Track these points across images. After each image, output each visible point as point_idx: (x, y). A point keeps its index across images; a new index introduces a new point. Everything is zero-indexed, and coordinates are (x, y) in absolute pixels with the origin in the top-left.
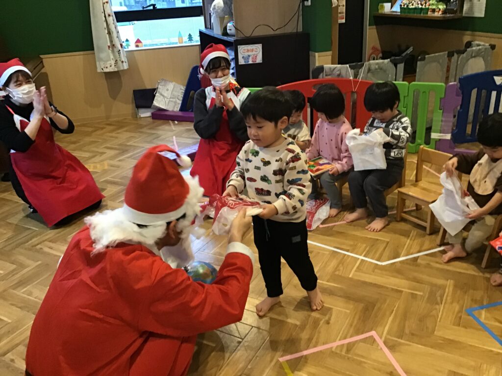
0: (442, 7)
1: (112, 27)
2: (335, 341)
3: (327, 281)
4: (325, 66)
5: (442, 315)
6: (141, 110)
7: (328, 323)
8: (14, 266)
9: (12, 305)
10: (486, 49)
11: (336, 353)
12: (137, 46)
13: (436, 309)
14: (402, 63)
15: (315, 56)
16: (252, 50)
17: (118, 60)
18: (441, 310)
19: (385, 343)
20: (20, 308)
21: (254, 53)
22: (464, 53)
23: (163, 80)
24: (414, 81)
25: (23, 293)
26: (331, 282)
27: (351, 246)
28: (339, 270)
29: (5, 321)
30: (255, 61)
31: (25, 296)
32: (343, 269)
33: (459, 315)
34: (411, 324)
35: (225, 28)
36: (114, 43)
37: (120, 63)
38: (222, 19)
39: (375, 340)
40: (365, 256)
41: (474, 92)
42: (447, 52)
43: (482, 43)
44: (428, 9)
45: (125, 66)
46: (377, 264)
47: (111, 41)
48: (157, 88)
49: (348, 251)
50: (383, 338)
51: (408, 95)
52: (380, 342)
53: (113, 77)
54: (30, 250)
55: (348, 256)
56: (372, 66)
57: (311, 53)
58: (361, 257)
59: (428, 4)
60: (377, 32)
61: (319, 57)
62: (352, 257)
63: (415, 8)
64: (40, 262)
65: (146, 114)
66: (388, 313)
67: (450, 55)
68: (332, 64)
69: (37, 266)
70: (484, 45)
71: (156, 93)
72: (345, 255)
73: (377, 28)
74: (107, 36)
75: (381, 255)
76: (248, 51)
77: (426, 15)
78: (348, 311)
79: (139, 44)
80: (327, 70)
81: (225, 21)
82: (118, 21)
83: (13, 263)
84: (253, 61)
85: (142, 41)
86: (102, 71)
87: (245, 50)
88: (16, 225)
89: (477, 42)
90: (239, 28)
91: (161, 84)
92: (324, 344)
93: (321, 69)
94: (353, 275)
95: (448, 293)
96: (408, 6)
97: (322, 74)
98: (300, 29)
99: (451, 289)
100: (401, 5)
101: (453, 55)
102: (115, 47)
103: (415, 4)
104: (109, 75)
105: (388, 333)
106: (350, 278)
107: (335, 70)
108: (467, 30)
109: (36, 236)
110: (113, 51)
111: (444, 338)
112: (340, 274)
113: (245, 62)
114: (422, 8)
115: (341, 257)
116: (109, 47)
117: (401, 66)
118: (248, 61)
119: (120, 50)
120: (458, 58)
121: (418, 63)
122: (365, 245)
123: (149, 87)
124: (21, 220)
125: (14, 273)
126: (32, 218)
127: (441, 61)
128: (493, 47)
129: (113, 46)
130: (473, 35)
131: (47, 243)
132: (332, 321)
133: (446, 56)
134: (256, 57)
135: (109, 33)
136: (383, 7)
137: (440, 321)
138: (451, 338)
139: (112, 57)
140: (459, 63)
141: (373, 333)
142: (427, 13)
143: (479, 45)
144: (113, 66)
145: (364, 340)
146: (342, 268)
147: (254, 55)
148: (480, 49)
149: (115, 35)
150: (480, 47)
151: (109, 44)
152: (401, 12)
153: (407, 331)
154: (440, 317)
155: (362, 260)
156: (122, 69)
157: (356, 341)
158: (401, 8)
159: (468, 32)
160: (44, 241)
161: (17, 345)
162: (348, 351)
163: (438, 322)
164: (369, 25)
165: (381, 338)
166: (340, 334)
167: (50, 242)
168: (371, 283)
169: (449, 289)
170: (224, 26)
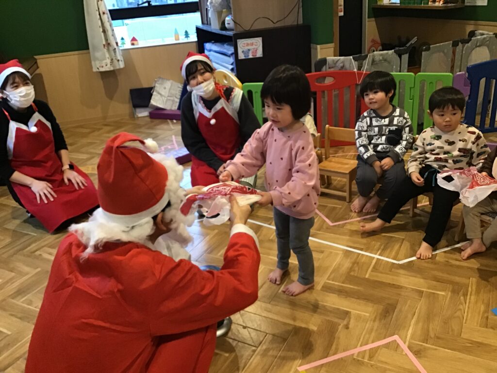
1: (107, 25)
2: (356, 347)
3: (343, 283)
4: (328, 58)
5: (467, 316)
6: (138, 110)
7: (347, 327)
8: (13, 274)
9: (12, 315)
10: (490, 37)
11: (358, 360)
12: (133, 44)
13: (460, 309)
14: (406, 53)
15: (316, 49)
16: (252, 44)
17: (114, 58)
18: (466, 311)
19: (410, 348)
20: (20, 318)
21: (254, 47)
22: (468, 43)
23: (160, 78)
24: (420, 72)
25: (22, 302)
26: (347, 284)
27: (365, 244)
28: (354, 271)
29: (5, 333)
30: (256, 55)
31: (26, 306)
32: (359, 269)
33: (486, 315)
34: (435, 327)
35: (223, 23)
36: (109, 42)
37: (115, 61)
38: (219, 14)
39: (398, 344)
40: (380, 255)
41: (483, 81)
42: (452, 42)
43: (485, 32)
45: (122, 65)
46: (394, 263)
47: (106, 40)
48: (154, 87)
49: (362, 250)
50: (407, 343)
51: (414, 87)
52: (404, 347)
53: (109, 76)
54: (29, 256)
55: (363, 255)
56: (376, 57)
57: (312, 45)
58: (377, 256)
60: (376, 24)
61: (321, 49)
62: (367, 256)
64: (39, 269)
65: (143, 113)
66: (410, 316)
67: (455, 44)
68: (335, 56)
69: (36, 274)
70: (488, 34)
71: (153, 92)
72: (359, 254)
73: (376, 21)
74: (102, 34)
75: (397, 253)
76: (248, 45)
78: (367, 314)
79: (135, 42)
80: (331, 63)
81: (223, 15)
82: (113, 19)
83: (12, 271)
84: (253, 56)
85: (138, 39)
86: (98, 70)
87: (244, 44)
88: (14, 231)
89: (481, 31)
90: (238, 22)
91: (158, 82)
92: (344, 351)
93: (324, 62)
94: (370, 275)
95: (471, 292)
97: (325, 67)
98: (301, 22)
99: (474, 288)
101: (458, 45)
102: (111, 46)
104: (105, 75)
105: (412, 337)
106: (367, 279)
107: (339, 62)
109: (35, 241)
110: (108, 50)
111: (471, 340)
112: (356, 275)
113: (245, 56)
115: (355, 256)
116: (104, 45)
117: (406, 57)
118: (248, 56)
119: (115, 49)
120: (463, 47)
121: (423, 53)
122: (379, 243)
123: (145, 85)
124: (19, 226)
125: (12, 282)
126: (30, 223)
127: (446, 51)
129: (109, 44)
130: (476, 24)
131: (46, 249)
132: (351, 326)
133: (451, 46)
134: (256, 51)
135: (104, 31)
137: (465, 323)
138: (479, 340)
139: (107, 55)
140: (464, 52)
141: (396, 337)
142: (428, 4)
143: (482, 34)
144: (109, 65)
145: (387, 346)
146: (357, 269)
147: (254, 49)
148: (484, 38)
149: (110, 33)
150: (485, 36)
151: (104, 43)
152: (401, 3)
153: (432, 334)
154: (465, 318)
155: (378, 259)
156: (118, 68)
157: (379, 347)
159: (472, 22)
160: (43, 247)
161: (18, 359)
162: (371, 357)
163: (464, 324)
164: (368, 18)
165: (405, 343)
166: (361, 339)
167: (50, 247)
168: (390, 284)
169: (472, 288)
170: (222, 20)
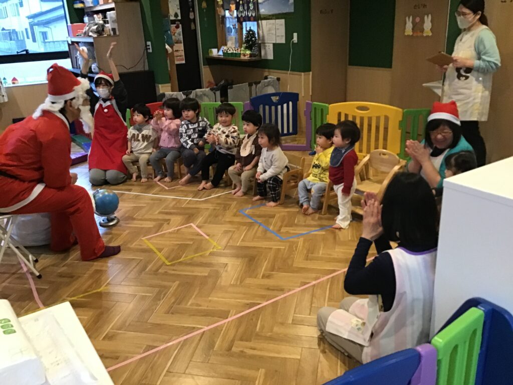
0: (248, 52)
2: (172, 229)
3: (170, 210)
4: (166, 93)
5: (227, 214)
7: (168, 224)
10: (274, 80)
11: (172, 233)
12: (14, 83)
13: (225, 212)
14: (218, 90)
15: (159, 87)
18: (228, 212)
19: (198, 227)
22: (259, 84)
32: (179, 204)
33: (236, 213)
35: (90, 68)
40: (192, 198)
41: (261, 106)
42: (247, 83)
43: (273, 77)
44: (240, 54)
45: (6, 100)
46: (197, 200)
55: (182, 199)
57: (156, 85)
58: (190, 199)
59: (239, 50)
60: (210, 70)
61: (162, 87)
62: (184, 199)
63: (232, 53)
67: (250, 85)
68: (170, 92)
73: (209, 67)
75: (202, 196)
77: (239, 58)
78: (179, 219)
81: (90, 63)
85: (17, 79)
90: (101, 68)
92: (166, 230)
93: (163, 95)
94: (185, 206)
95: (233, 206)
96: (227, 51)
98: (147, 68)
100: (223, 51)
101: (252, 85)
103: (231, 50)
105: (199, 223)
106: (183, 207)
108: (265, 68)
111: (226, 221)
112: (177, 206)
114: (236, 53)
115: (179, 200)
117: (218, 93)
120: (256, 86)
121: (229, 90)
122: (193, 194)
127: (244, 89)
128: (278, 79)
130: (269, 72)
133: (247, 86)
136: (211, 52)
141: (192, 224)
142: (240, 57)
143: (271, 78)
145: (186, 227)
148: (271, 81)
152: (223, 55)
153: (209, 221)
157: (182, 228)
158: (223, 53)
159: (267, 70)
162: (178, 231)
163: (225, 216)
164: (204, 65)
165: (196, 225)
166: (174, 227)
168: (194, 208)
170: (89, 66)
